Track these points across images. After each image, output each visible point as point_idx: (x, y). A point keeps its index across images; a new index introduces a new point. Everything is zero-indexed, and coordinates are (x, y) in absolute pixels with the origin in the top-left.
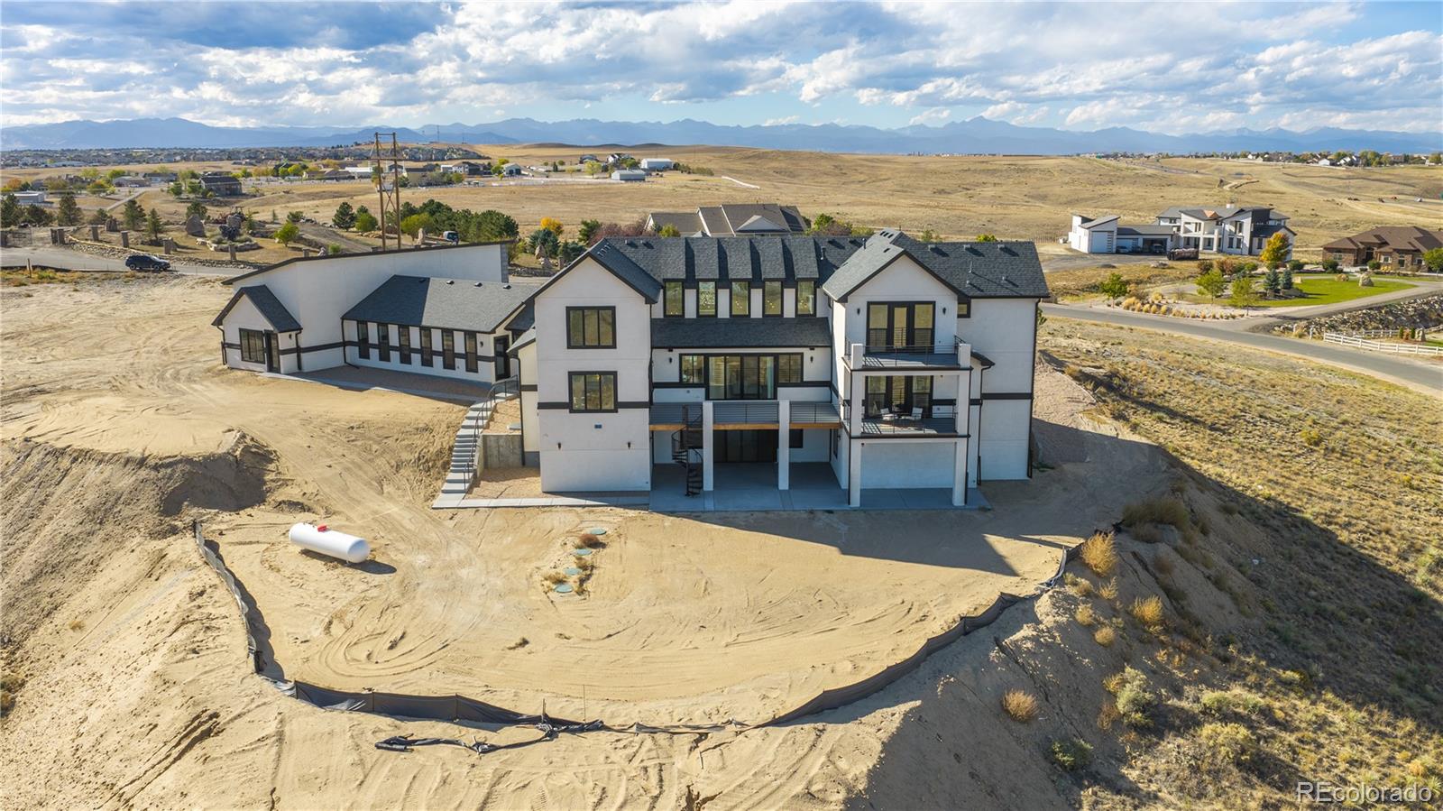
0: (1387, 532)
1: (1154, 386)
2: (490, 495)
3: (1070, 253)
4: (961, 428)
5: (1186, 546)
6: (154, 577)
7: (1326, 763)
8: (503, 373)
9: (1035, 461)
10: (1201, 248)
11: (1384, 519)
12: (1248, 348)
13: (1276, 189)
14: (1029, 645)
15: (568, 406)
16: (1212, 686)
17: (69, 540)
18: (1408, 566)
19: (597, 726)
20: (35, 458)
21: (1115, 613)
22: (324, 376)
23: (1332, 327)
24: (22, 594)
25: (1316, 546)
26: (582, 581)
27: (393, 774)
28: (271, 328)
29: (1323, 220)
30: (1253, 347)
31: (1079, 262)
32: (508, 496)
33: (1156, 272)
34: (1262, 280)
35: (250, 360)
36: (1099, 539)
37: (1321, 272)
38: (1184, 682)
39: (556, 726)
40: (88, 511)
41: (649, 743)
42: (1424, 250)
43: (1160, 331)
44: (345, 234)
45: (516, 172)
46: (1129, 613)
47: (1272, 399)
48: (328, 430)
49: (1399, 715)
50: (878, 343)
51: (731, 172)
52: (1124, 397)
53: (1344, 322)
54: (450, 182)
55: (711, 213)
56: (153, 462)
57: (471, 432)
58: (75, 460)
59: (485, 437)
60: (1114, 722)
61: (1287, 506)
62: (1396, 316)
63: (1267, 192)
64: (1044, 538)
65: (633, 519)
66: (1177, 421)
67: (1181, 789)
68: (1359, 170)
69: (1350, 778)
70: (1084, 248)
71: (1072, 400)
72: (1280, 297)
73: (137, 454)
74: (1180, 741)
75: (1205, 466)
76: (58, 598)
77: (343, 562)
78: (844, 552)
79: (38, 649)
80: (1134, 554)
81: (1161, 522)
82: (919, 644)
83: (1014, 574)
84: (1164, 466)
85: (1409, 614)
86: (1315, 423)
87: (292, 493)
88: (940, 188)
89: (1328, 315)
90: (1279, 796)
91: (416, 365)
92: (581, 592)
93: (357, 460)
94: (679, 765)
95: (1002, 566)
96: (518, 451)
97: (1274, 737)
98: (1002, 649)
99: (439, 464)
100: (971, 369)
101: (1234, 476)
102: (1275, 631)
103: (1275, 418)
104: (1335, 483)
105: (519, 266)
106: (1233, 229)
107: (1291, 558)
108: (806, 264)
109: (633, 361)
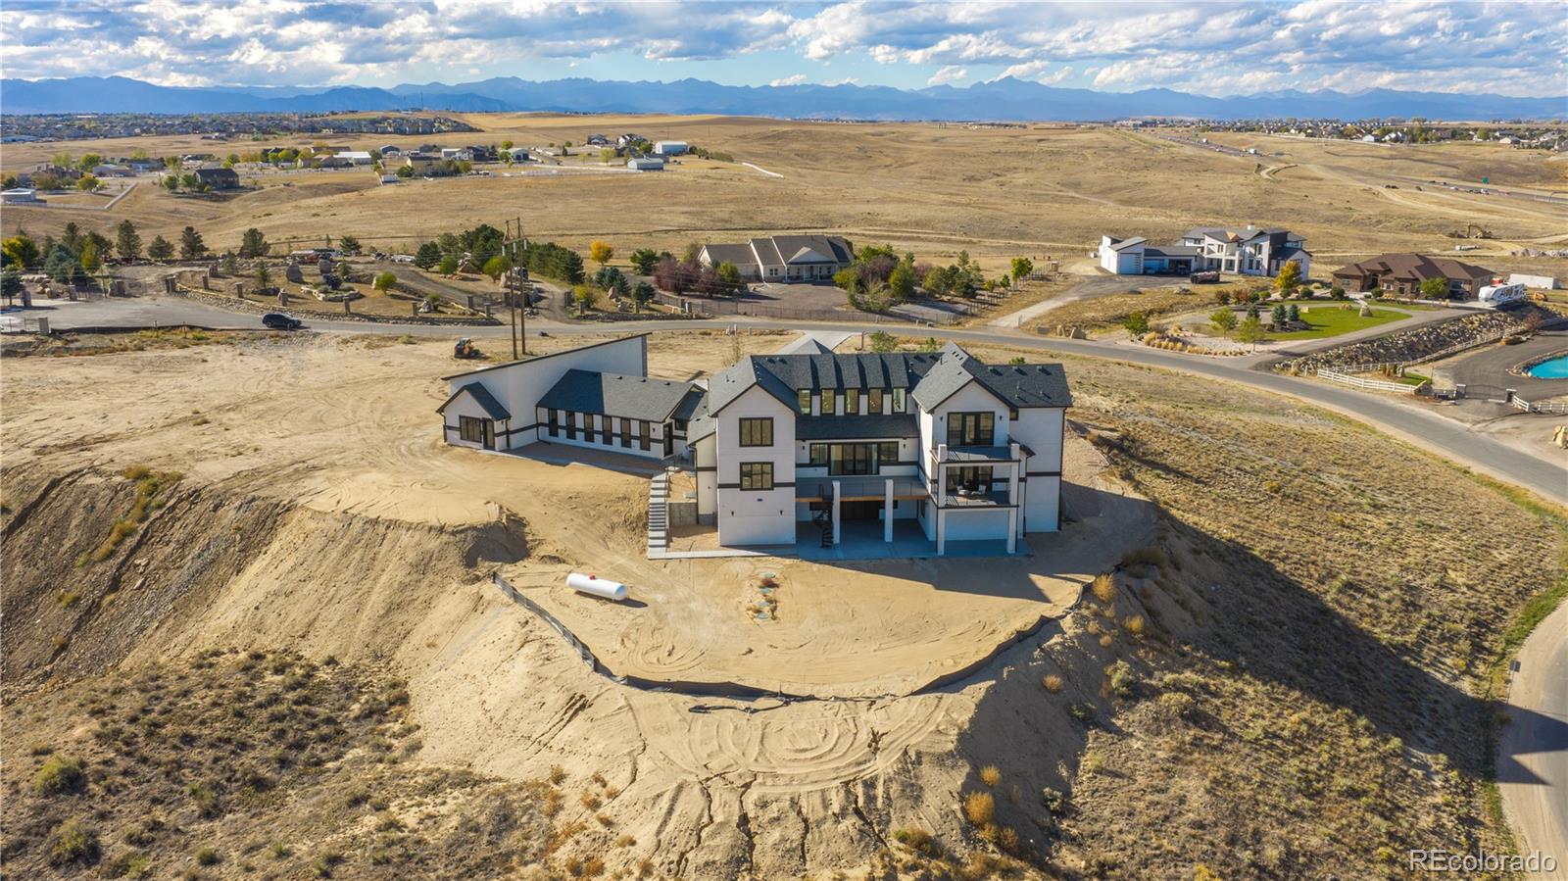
0: (1313, 563)
1: (1157, 445)
2: (683, 549)
3: (1099, 274)
4: (1013, 501)
5: (1163, 580)
6: (479, 612)
7: (1237, 716)
8: (669, 451)
9: (1064, 517)
10: (1223, 268)
11: (1314, 553)
12: (1249, 387)
13: (1313, 175)
14: (1058, 647)
15: (739, 486)
16: (1172, 671)
17: (403, 587)
18: (1322, 588)
19: (811, 698)
20: (357, 527)
21: (1114, 626)
22: (524, 451)
23: (1328, 363)
24: (381, 624)
25: (1259, 575)
26: (773, 610)
27: (705, 725)
28: (488, 416)
29: (1356, 214)
30: (1254, 386)
31: (1108, 286)
32: (696, 549)
33: (1179, 298)
34: (1273, 309)
35: (468, 438)
36: (1104, 578)
37: (1329, 299)
38: (1155, 669)
39: (788, 699)
40: (411, 565)
41: (843, 706)
42: (1423, 279)
43: (1174, 370)
44: (428, 275)
45: (523, 158)
46: (1122, 626)
47: (1250, 451)
48: (554, 500)
49: (1291, 687)
50: (954, 441)
51: (752, 156)
52: (1132, 457)
53: (1339, 357)
54: (457, 172)
55: (763, 246)
56: (450, 530)
57: (662, 500)
58: (388, 527)
59: (670, 504)
60: (1109, 693)
61: (1243, 546)
62: (1387, 349)
63: (1305, 178)
64: (1069, 576)
65: (791, 566)
66: (1171, 476)
67: (1147, 730)
68: (1402, 147)
69: (1251, 725)
70: (1113, 268)
71: (1093, 464)
72: (1286, 330)
73: (434, 522)
74: (1148, 703)
75: (1186, 515)
76: (408, 626)
77: (610, 600)
78: (937, 588)
79: (407, 660)
80: (1128, 587)
81: (1147, 563)
82: (992, 648)
83: (1048, 601)
84: (1154, 518)
85: (1316, 623)
86: (1280, 472)
87: (547, 550)
88: (970, 174)
89: (1325, 350)
90: (1204, 733)
91: (598, 442)
92: (774, 618)
93: (582, 523)
94: (863, 718)
95: (1040, 596)
96: (694, 514)
97: (1207, 701)
98: (1042, 650)
99: (640, 525)
100: (1019, 461)
101: (1208, 522)
102: (1219, 636)
103: (1248, 468)
104: (1284, 524)
105: (601, 311)
106: (1253, 251)
107: (1238, 585)
108: (899, 376)
109: (785, 454)
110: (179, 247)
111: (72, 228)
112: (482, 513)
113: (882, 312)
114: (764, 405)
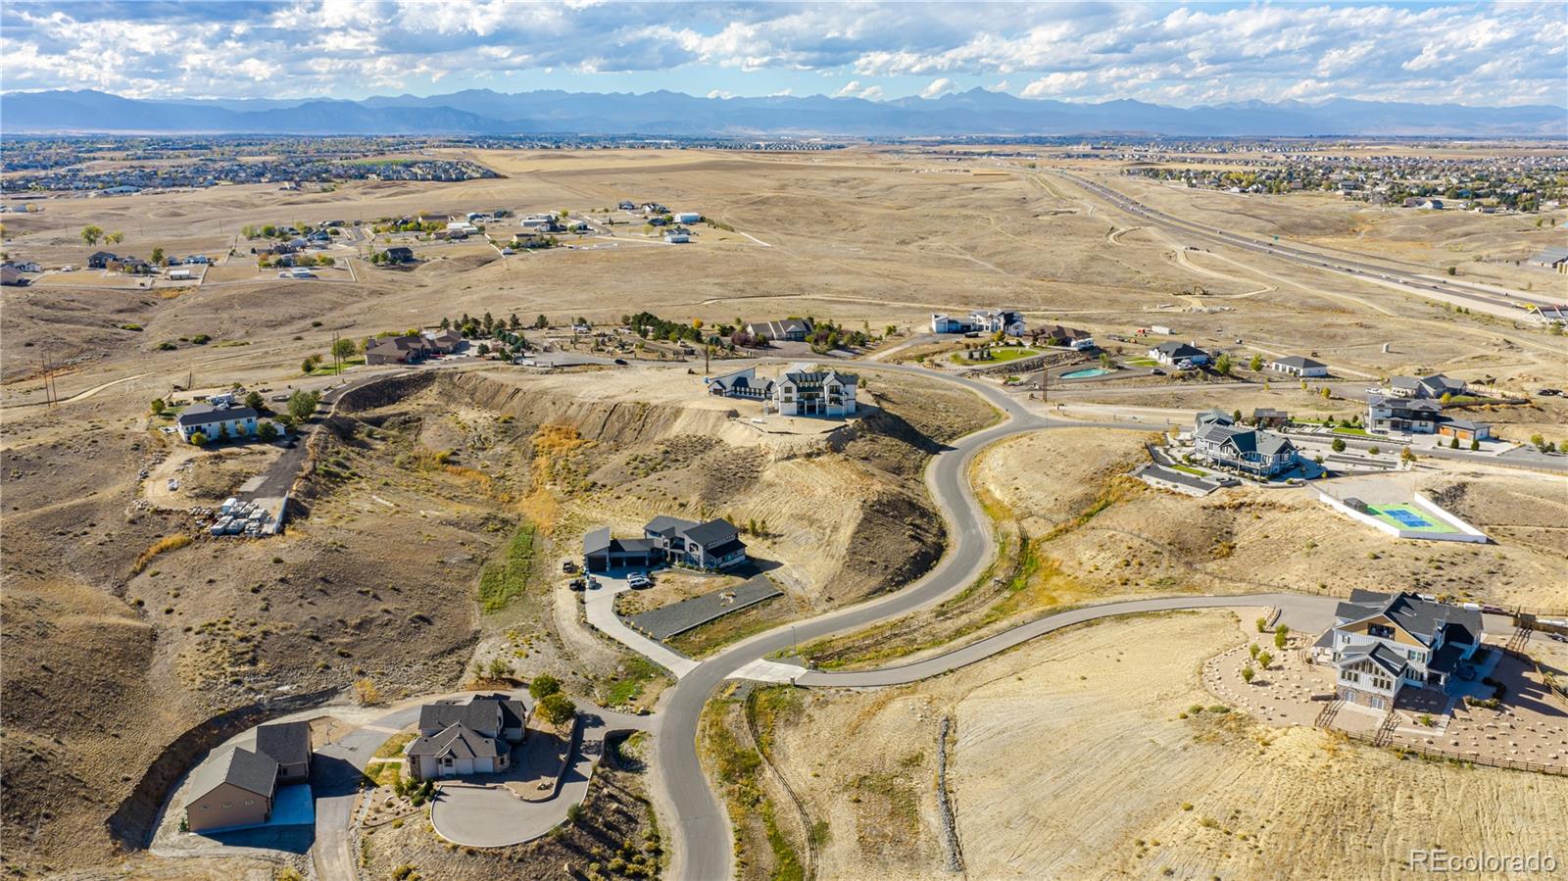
3: (929, 332)
4: (843, 403)
5: (876, 420)
6: (735, 427)
8: (766, 396)
9: (853, 406)
10: (981, 330)
12: (953, 383)
14: (847, 430)
15: (784, 402)
17: (715, 422)
19: (800, 433)
20: (700, 411)
21: (860, 426)
22: (732, 396)
23: (990, 373)
24: (712, 428)
28: (721, 388)
30: (950, 381)
31: (925, 339)
32: (775, 415)
33: (953, 345)
35: (720, 393)
36: (861, 419)
40: (715, 418)
48: (741, 406)
50: (831, 392)
51: (746, 224)
53: (995, 371)
54: (547, 244)
55: (775, 324)
56: (721, 412)
57: (766, 406)
58: (707, 411)
60: (856, 435)
64: (852, 418)
65: (796, 418)
73: (717, 410)
76: (719, 429)
80: (867, 420)
81: (874, 417)
82: (834, 428)
83: (847, 422)
87: (743, 416)
91: (748, 394)
93: (749, 411)
96: (773, 409)
97: (876, 438)
98: (842, 430)
99: (760, 411)
100: (845, 396)
108: (820, 378)
109: (794, 395)
110: (509, 323)
111: (466, 316)
112: (730, 409)
113: (824, 354)
114: (790, 384)
